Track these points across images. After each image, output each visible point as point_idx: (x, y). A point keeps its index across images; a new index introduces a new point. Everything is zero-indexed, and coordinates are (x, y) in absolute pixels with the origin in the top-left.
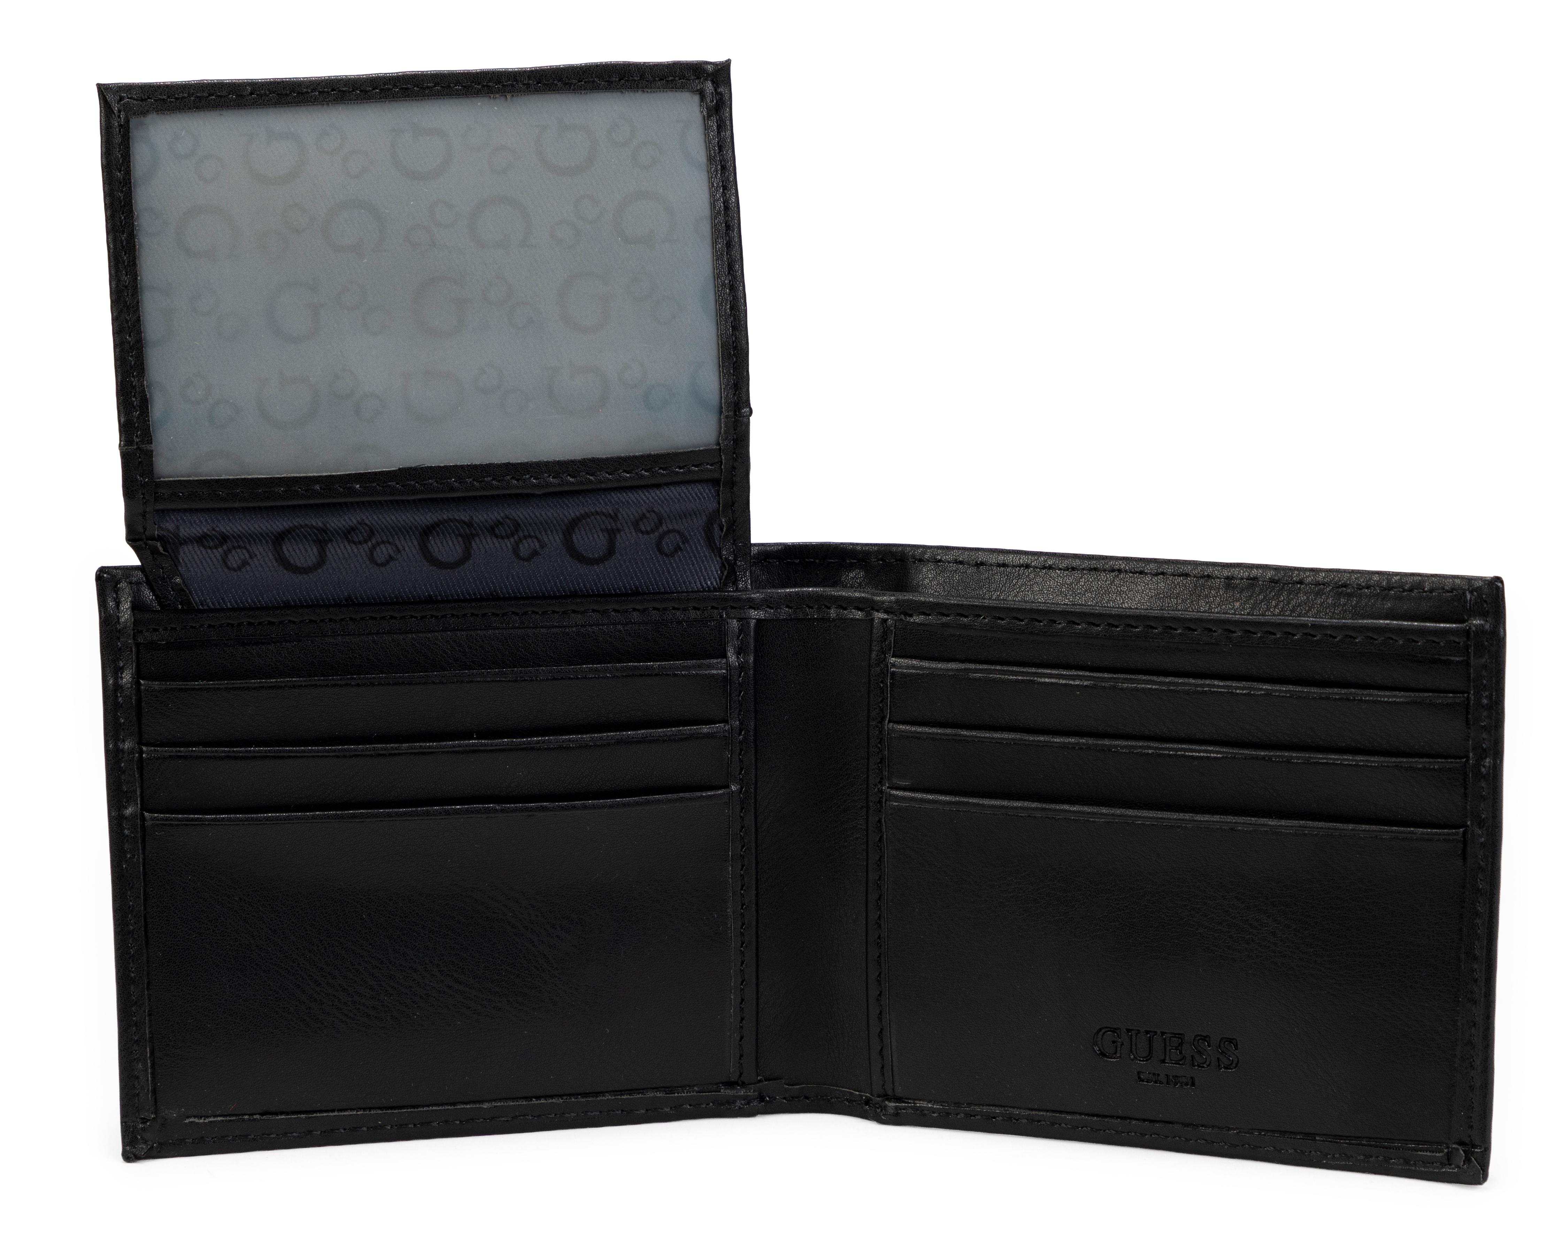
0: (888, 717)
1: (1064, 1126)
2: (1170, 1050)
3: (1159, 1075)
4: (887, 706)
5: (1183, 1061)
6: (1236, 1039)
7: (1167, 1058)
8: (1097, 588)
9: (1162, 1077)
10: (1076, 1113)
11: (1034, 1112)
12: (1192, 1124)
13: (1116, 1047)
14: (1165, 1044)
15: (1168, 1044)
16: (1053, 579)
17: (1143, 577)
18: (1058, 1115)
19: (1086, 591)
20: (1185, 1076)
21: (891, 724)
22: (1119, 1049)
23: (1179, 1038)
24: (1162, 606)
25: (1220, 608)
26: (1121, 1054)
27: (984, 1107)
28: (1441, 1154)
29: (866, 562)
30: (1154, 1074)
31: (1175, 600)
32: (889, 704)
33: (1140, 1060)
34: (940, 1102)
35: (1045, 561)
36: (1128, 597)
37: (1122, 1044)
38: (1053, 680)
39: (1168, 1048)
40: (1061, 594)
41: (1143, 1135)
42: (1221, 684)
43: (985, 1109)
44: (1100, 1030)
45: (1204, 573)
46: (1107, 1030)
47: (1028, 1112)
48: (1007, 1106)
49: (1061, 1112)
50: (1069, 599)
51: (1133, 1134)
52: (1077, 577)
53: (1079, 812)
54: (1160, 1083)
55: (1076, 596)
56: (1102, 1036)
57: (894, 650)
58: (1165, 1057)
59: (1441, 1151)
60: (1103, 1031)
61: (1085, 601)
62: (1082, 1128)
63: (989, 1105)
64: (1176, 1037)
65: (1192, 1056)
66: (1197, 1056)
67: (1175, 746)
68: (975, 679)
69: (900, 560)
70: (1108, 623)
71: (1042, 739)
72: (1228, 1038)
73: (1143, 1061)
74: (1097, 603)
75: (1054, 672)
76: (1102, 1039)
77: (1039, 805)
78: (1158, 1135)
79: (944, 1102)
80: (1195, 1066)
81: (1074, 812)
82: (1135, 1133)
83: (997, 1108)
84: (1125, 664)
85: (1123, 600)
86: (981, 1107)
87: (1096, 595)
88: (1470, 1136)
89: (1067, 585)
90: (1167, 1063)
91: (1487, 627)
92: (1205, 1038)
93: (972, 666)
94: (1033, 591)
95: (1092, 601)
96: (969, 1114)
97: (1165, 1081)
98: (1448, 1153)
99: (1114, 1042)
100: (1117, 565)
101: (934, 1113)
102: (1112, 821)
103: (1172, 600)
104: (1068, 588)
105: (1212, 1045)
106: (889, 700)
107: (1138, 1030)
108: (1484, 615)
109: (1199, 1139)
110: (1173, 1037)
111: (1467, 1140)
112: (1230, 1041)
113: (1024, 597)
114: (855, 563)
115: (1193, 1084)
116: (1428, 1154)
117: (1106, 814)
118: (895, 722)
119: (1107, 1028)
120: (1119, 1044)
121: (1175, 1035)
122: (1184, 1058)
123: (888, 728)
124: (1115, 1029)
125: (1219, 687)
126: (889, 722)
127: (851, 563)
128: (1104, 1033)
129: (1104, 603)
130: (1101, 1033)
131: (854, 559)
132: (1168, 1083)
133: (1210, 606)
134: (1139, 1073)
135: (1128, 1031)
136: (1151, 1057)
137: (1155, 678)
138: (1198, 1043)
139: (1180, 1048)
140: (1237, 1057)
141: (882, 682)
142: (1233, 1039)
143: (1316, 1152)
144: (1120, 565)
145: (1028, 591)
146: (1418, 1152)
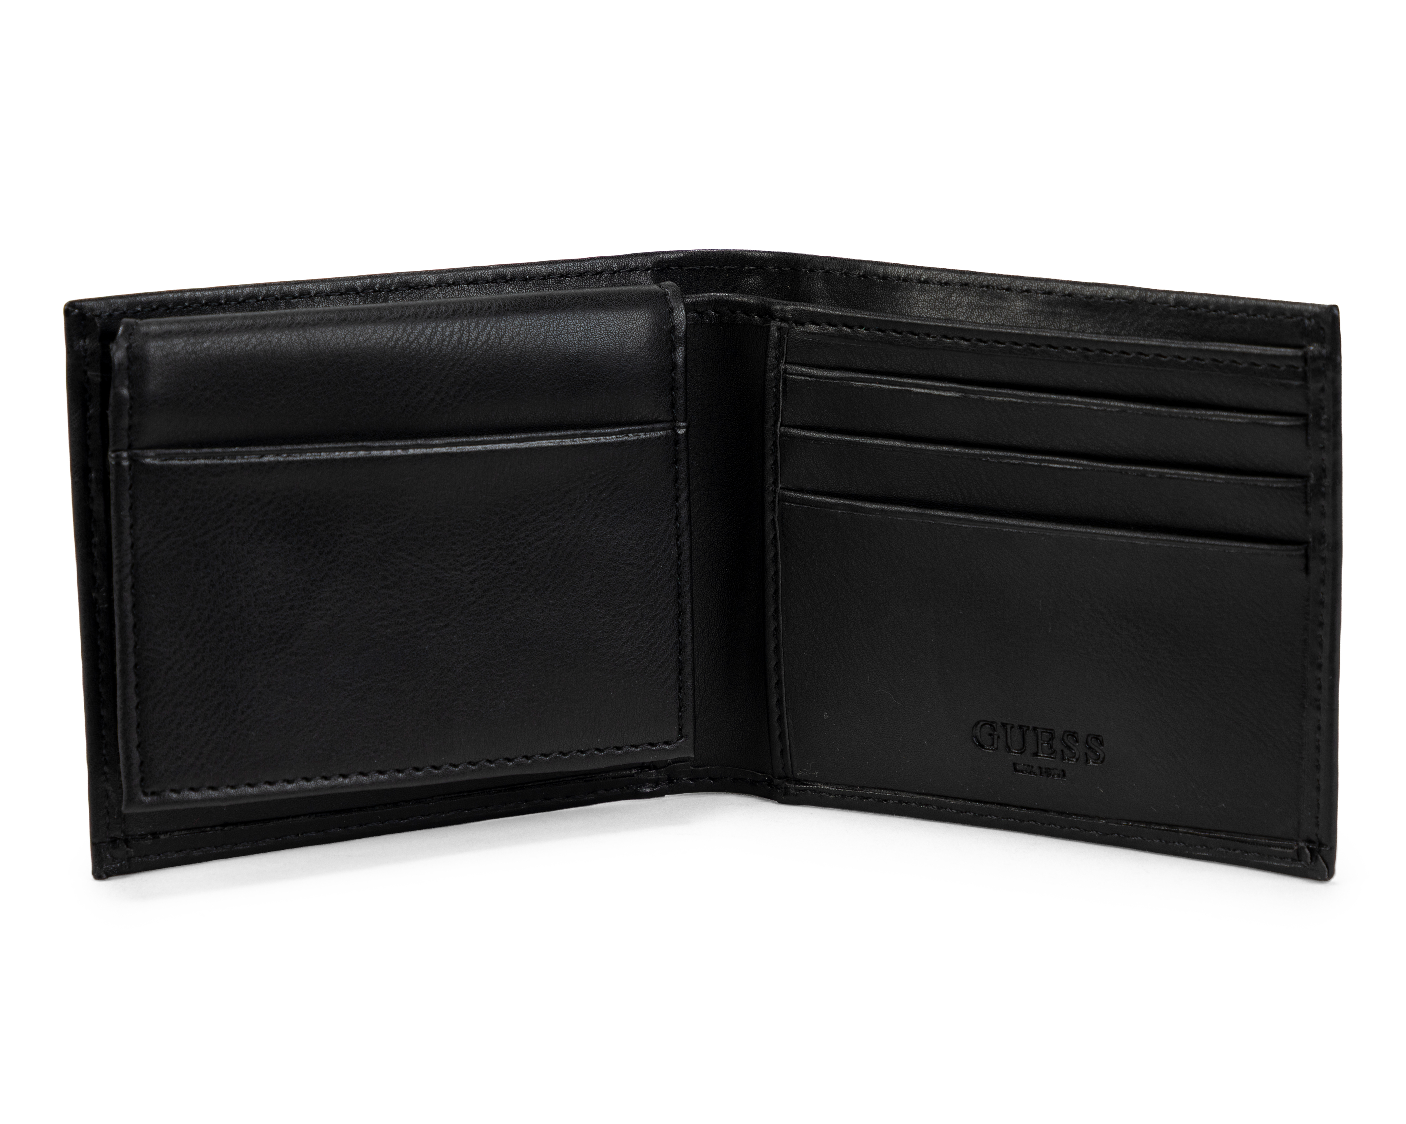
0: (780, 420)
1: (950, 810)
2: (1042, 744)
3: (1032, 767)
4: (779, 410)
5: (1054, 754)
6: (1101, 736)
7: (1040, 751)
8: (968, 303)
9: (1036, 769)
10: (960, 798)
11: (922, 797)
12: (1065, 813)
13: (993, 739)
14: (1037, 738)
15: (1040, 738)
16: (928, 293)
17: (1009, 294)
18: (943, 800)
19: (957, 305)
20: (1056, 769)
21: (783, 428)
22: (996, 741)
23: (1050, 733)
24: (1027, 323)
25: (1080, 326)
26: (998, 746)
27: (876, 790)
28: (1291, 851)
29: (763, 269)
30: (1028, 766)
31: (1039, 317)
32: (781, 408)
33: (1015, 753)
34: (836, 784)
35: (921, 275)
36: (996, 313)
37: (998, 737)
38: (926, 391)
39: (1040, 742)
40: (934, 308)
41: (1022, 821)
42: (1079, 400)
43: (877, 792)
44: (978, 723)
45: (1065, 291)
46: (984, 722)
47: (918, 797)
48: (897, 790)
49: (946, 797)
50: (942, 313)
51: (1012, 820)
52: (949, 292)
53: (951, 518)
54: (1034, 774)
55: (948, 310)
56: (981, 729)
57: (786, 357)
58: (1038, 750)
59: (1291, 848)
60: (981, 723)
61: (957, 315)
62: (966, 812)
63: (880, 789)
64: (1047, 732)
65: (1062, 751)
66: (1066, 751)
67: (1040, 457)
68: (857, 388)
69: (793, 269)
70: (976, 339)
71: (919, 446)
72: (1094, 735)
73: (1017, 753)
74: (967, 318)
75: (928, 383)
76: (980, 731)
77: (916, 510)
78: (1035, 822)
79: (839, 785)
80: (1065, 760)
81: (947, 517)
82: (1014, 819)
83: (888, 792)
84: (994, 378)
85: (991, 316)
86: (873, 790)
87: (966, 310)
88: (1317, 835)
89: (941, 299)
90: (1040, 756)
91: (1324, 352)
92: (1073, 734)
93: (854, 375)
94: (909, 304)
95: (963, 316)
96: (862, 797)
97: (1038, 772)
98: (1297, 850)
99: (990, 735)
100: (985, 281)
101: (830, 794)
102: (982, 527)
103: (1036, 317)
104: (941, 302)
105: (1080, 741)
106: (781, 404)
107: (1012, 725)
108: (1321, 341)
109: (1073, 827)
110: (1044, 732)
111: (1314, 838)
112: (1097, 737)
113: (902, 309)
114: (754, 269)
115: (1064, 775)
116: (1279, 849)
117: (976, 521)
118: (786, 426)
119: (984, 721)
120: (996, 737)
121: (1046, 730)
122: (1054, 752)
123: (780, 431)
124: (992, 722)
125: (1077, 402)
126: (781, 425)
127: (750, 269)
128: (982, 726)
129: (974, 318)
130: (979, 726)
131: (753, 266)
132: (1041, 775)
133: (1070, 324)
134: (1014, 764)
135: (1004, 725)
136: (1025, 750)
137: (1020, 393)
138: (1067, 738)
139: (1051, 742)
140: (1104, 753)
141: (775, 387)
142: (1099, 736)
143: (1179, 843)
144: (988, 281)
145: (905, 304)
146: (1270, 847)
